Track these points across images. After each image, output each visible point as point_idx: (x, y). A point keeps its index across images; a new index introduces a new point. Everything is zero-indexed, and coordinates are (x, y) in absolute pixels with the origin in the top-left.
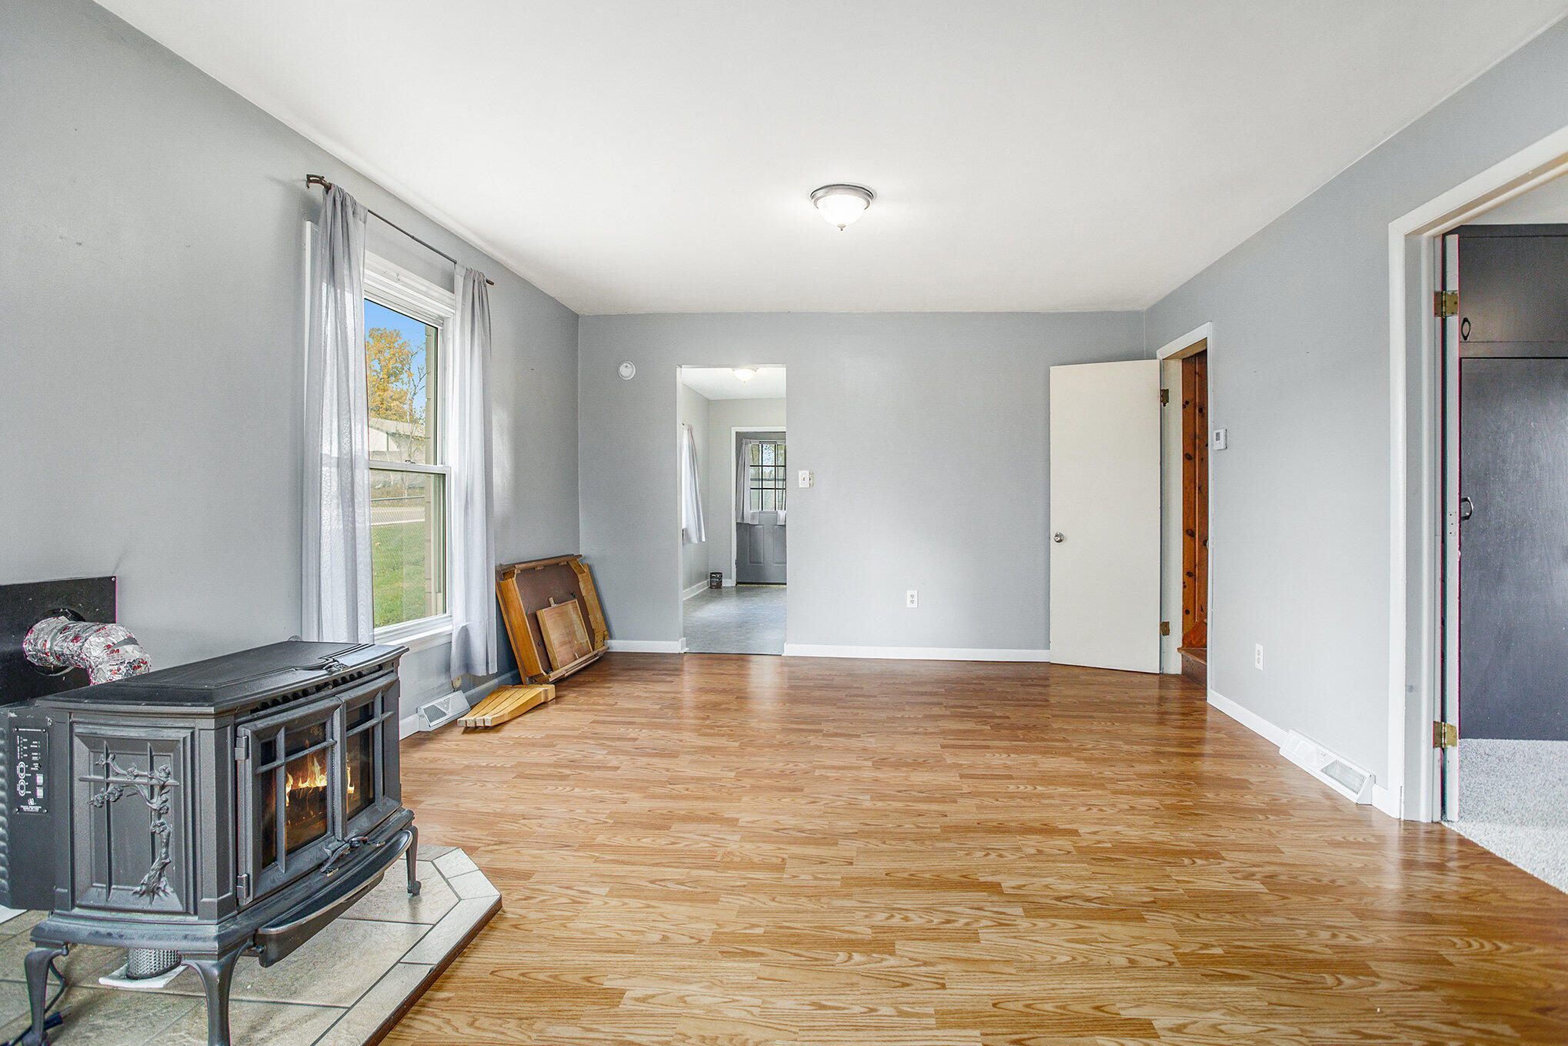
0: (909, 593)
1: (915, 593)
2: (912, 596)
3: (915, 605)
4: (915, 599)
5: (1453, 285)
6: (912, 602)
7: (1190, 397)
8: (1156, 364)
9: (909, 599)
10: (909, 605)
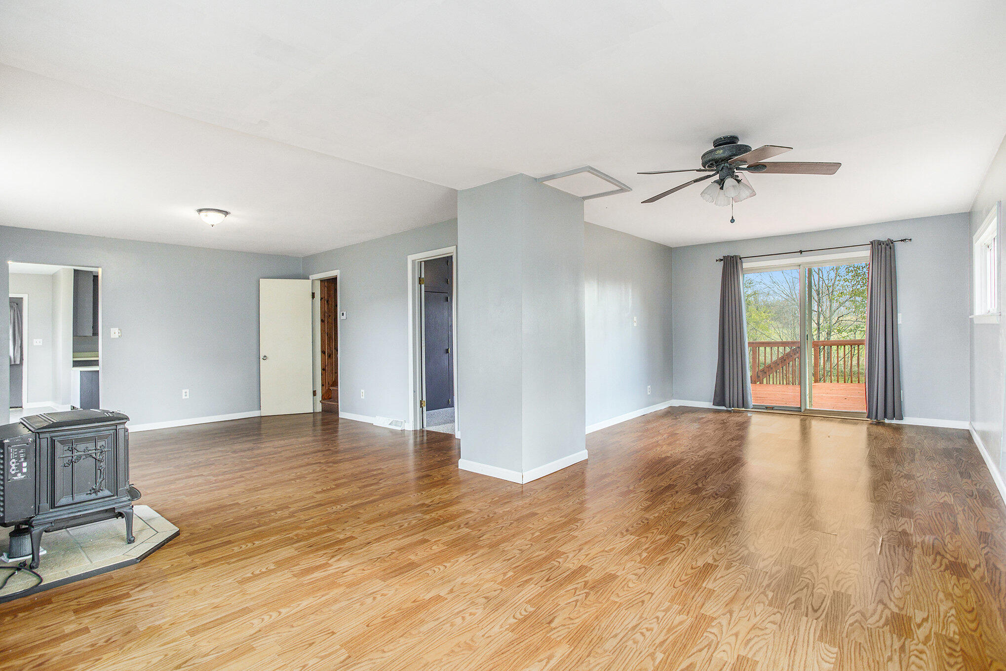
0: (184, 391)
1: (188, 391)
2: (186, 393)
3: (188, 397)
4: (188, 394)
5: (423, 276)
6: (186, 395)
7: (323, 296)
8: (310, 282)
9: (184, 394)
10: (184, 397)
